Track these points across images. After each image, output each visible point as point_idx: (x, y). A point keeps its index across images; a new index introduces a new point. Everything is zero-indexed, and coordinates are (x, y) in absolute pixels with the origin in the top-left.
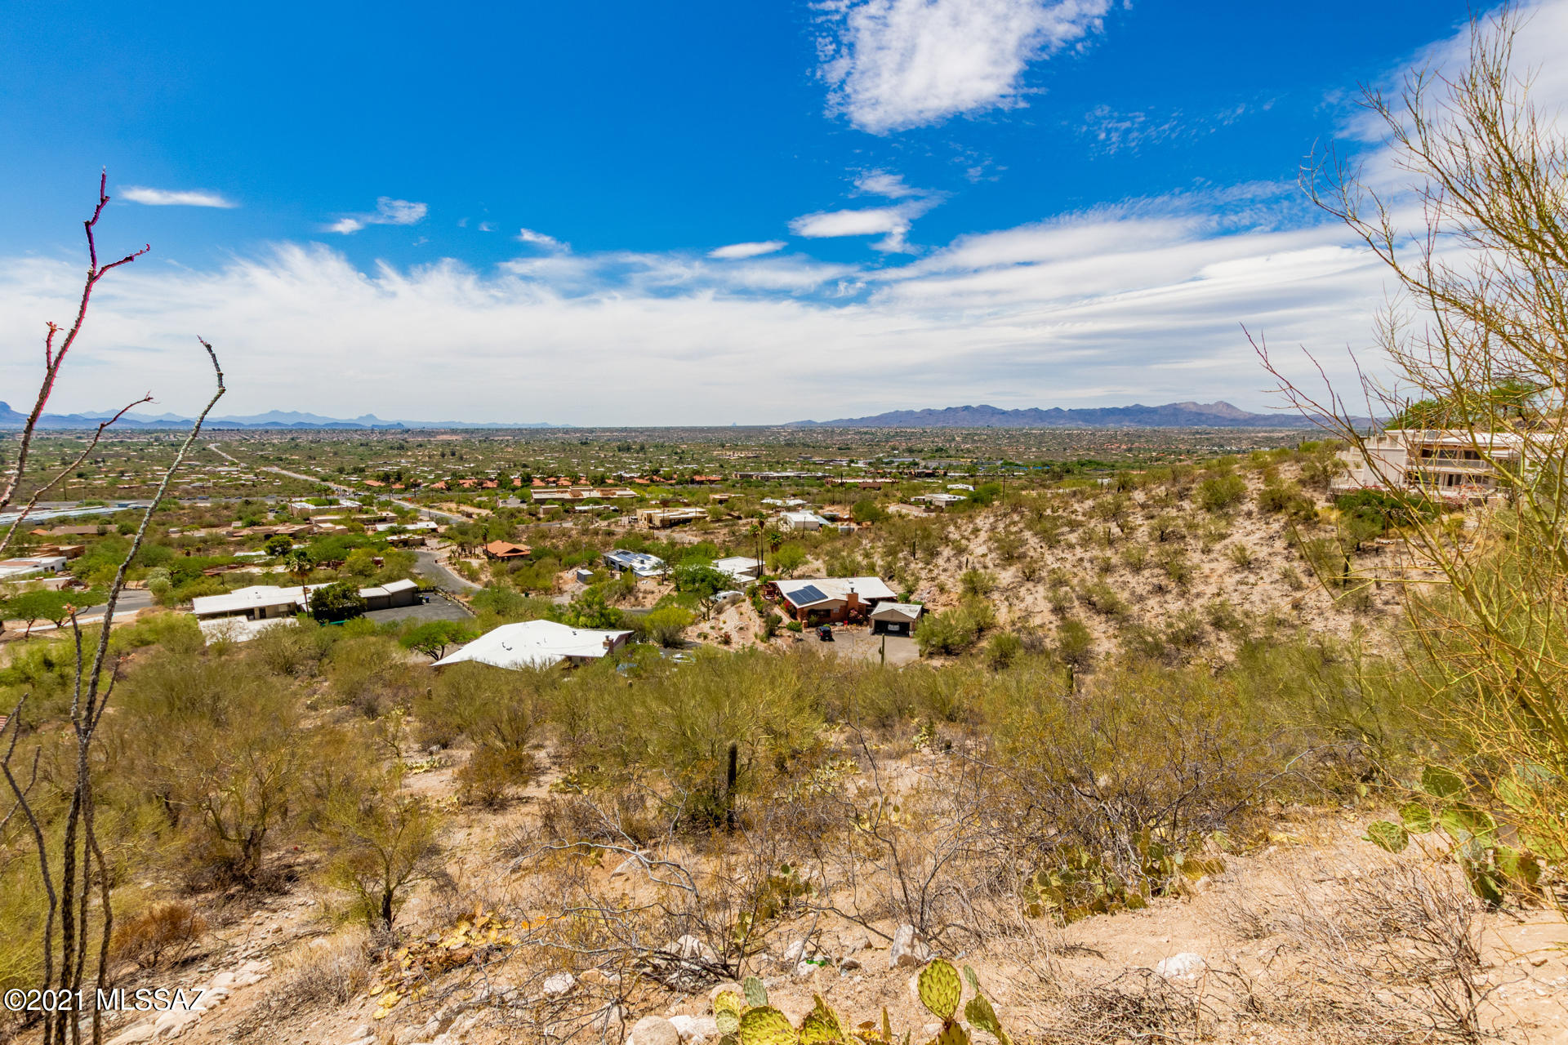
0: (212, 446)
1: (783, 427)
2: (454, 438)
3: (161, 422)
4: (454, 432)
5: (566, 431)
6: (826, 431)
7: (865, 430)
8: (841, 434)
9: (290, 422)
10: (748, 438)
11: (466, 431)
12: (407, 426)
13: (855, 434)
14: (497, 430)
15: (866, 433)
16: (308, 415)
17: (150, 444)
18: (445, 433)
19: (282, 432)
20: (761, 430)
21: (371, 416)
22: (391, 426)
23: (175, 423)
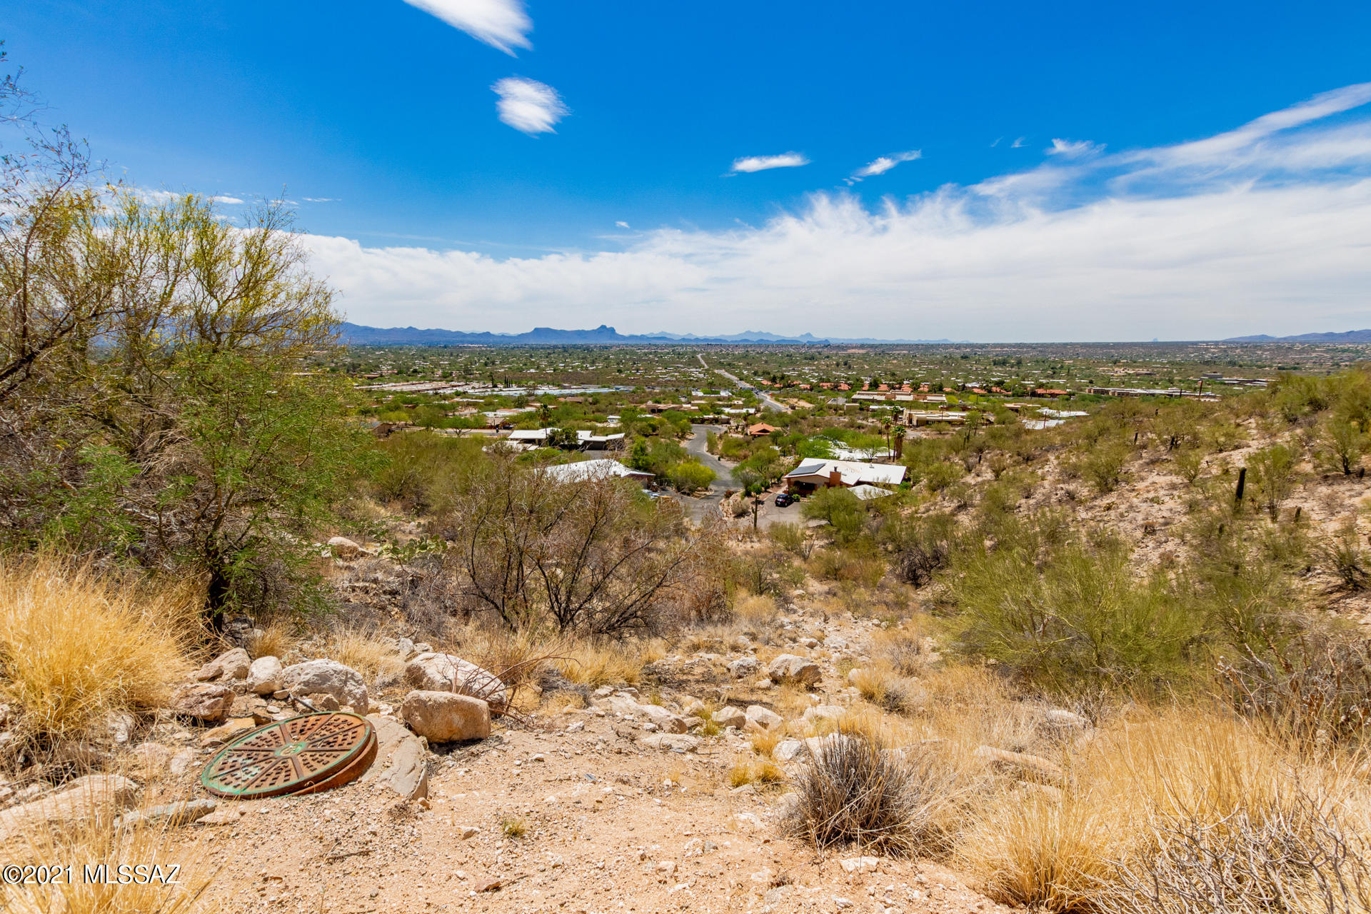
0: (699, 356)
1: (1216, 343)
2: (861, 351)
3: (684, 339)
4: (862, 346)
5: (958, 346)
6: (1278, 348)
7: (1346, 347)
8: (1303, 351)
9: (755, 339)
10: (1160, 355)
11: (872, 346)
12: (832, 342)
13: (1327, 351)
14: (897, 345)
15: (1344, 351)
16: (768, 334)
17: (668, 353)
18: (855, 347)
19: (745, 346)
20: (1181, 346)
21: (809, 335)
22: (820, 342)
23: (690, 340)
